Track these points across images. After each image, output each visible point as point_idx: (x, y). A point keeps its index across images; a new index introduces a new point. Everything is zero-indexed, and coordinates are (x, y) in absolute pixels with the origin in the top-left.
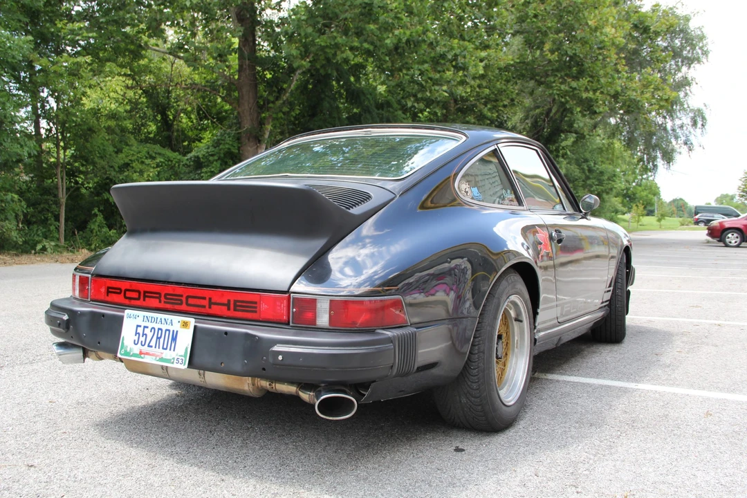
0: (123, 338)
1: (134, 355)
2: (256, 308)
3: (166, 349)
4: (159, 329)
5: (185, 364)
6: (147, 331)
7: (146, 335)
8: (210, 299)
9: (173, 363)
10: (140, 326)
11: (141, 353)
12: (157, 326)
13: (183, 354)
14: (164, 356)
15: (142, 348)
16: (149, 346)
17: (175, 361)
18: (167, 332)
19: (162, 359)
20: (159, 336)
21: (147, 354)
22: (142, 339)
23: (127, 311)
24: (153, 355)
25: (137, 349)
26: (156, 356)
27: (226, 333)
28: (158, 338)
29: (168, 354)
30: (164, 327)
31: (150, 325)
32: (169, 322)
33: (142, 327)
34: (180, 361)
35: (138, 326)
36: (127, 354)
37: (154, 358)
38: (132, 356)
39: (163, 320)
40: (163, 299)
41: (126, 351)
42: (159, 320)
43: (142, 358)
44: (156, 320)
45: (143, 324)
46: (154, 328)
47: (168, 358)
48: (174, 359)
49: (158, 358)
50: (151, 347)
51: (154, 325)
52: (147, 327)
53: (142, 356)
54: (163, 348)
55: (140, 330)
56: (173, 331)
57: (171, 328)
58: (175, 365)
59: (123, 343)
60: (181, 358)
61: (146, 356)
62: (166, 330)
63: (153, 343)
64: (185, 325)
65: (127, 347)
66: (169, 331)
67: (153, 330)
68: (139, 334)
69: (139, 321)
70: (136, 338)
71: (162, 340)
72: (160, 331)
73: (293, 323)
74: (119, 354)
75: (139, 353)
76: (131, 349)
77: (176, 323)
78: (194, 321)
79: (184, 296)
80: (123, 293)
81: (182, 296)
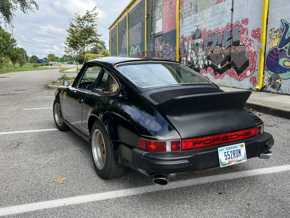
0: (220, 159)
1: (227, 164)
2: (250, 133)
8: (238, 135)
9: (242, 161)
11: (229, 162)
13: (244, 156)
14: (238, 160)
15: (229, 160)
16: (231, 158)
18: (237, 151)
19: (238, 161)
21: (232, 161)
22: (228, 157)
23: (219, 149)
24: (234, 161)
27: (253, 144)
29: (239, 158)
30: (235, 149)
31: (230, 151)
32: (236, 147)
33: (227, 152)
34: (244, 159)
35: (225, 153)
36: (224, 165)
37: (235, 162)
38: (226, 165)
39: (234, 147)
40: (221, 140)
41: (223, 164)
44: (231, 148)
45: (227, 151)
46: (231, 151)
47: (240, 159)
48: (242, 159)
49: (236, 161)
50: (233, 158)
52: (229, 152)
53: (230, 163)
54: (237, 157)
55: (226, 154)
59: (221, 161)
61: (232, 162)
64: (242, 146)
65: (223, 162)
66: (237, 150)
68: (226, 155)
69: (225, 150)
70: (226, 157)
73: (258, 135)
74: (221, 167)
75: (228, 162)
76: (225, 162)
77: (238, 146)
78: (244, 143)
79: (229, 136)
80: (203, 142)
81: (228, 136)
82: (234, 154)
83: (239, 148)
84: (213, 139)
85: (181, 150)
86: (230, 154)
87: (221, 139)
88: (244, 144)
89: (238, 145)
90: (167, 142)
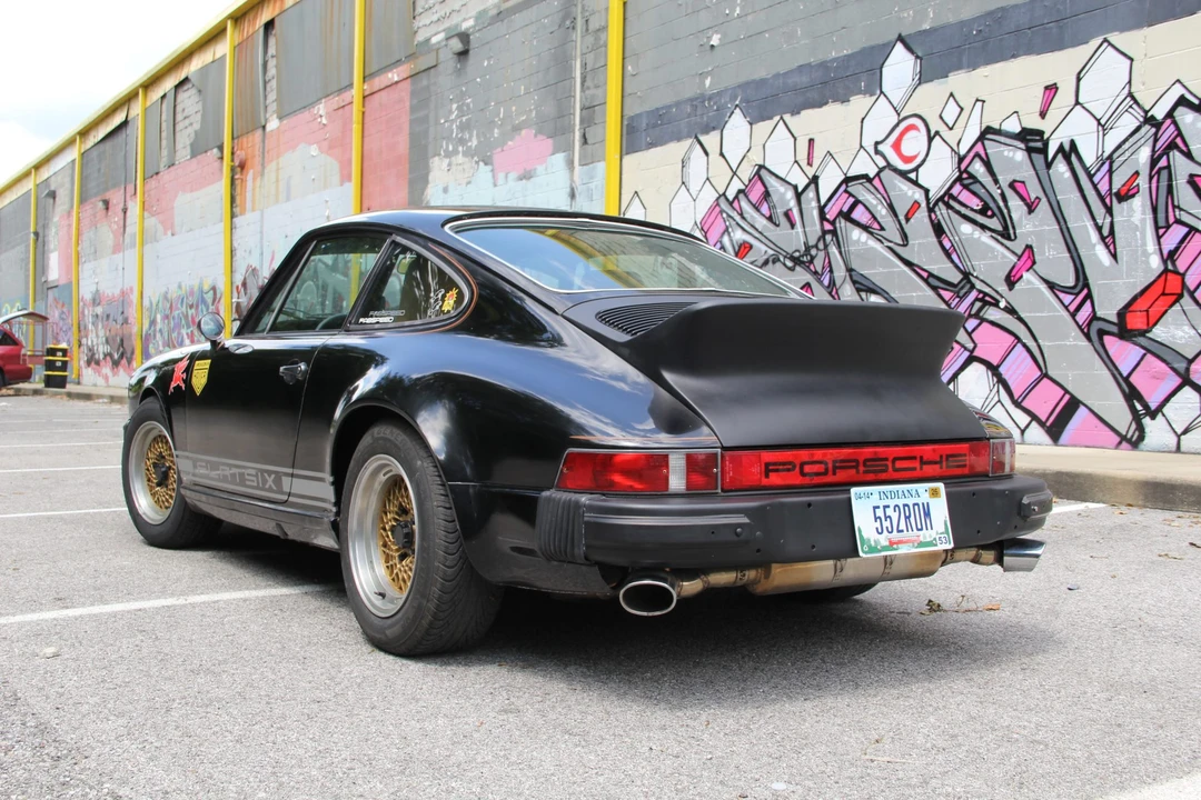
0: (859, 530)
1: (884, 548)
3: (921, 529)
4: (904, 506)
5: (949, 543)
6: (890, 512)
7: (890, 517)
8: (921, 457)
9: (936, 545)
10: (878, 507)
11: (892, 543)
12: (900, 502)
13: (943, 530)
14: (922, 539)
16: (899, 531)
17: (938, 541)
18: (916, 507)
19: (921, 544)
20: (907, 515)
21: (900, 542)
22: (886, 524)
23: (854, 490)
24: (908, 542)
25: (883, 540)
26: (913, 542)
27: (974, 493)
28: (907, 518)
29: (926, 535)
30: (910, 502)
31: (892, 503)
32: (914, 493)
33: (882, 508)
34: (944, 540)
35: (875, 508)
36: (872, 549)
37: (911, 545)
38: (880, 551)
39: (906, 493)
40: (861, 469)
41: (870, 546)
42: (900, 493)
44: (896, 495)
45: (881, 503)
46: (897, 506)
47: (928, 540)
48: (935, 539)
49: (916, 545)
50: (902, 531)
51: (896, 501)
52: (888, 507)
53: (895, 546)
54: (918, 530)
55: (880, 513)
56: (923, 504)
57: (919, 501)
58: (939, 547)
59: (861, 536)
60: (942, 536)
61: (899, 546)
62: (914, 505)
63: (902, 526)
64: (935, 493)
65: (869, 540)
66: (918, 504)
67: (897, 508)
68: (880, 518)
69: (875, 500)
70: (878, 525)
71: (912, 519)
72: (906, 508)
73: (992, 473)
74: (862, 554)
75: (887, 543)
76: (875, 541)
77: (923, 493)
78: (942, 485)
79: (891, 459)
80: (798, 469)
81: (886, 459)
83: (925, 498)
84: (834, 462)
85: (723, 490)
86: (895, 516)
87: (861, 464)
88: (940, 486)
89: (922, 487)
90: (671, 457)
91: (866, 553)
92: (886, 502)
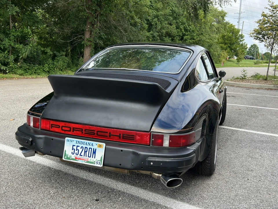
0: (65, 151)
2: (134, 138)
3: (90, 157)
4: (85, 148)
5: (101, 165)
6: (79, 148)
7: (78, 150)
9: (94, 164)
11: (76, 158)
13: (100, 159)
14: (89, 160)
15: (77, 156)
16: (80, 155)
17: (96, 163)
18: (90, 149)
19: (88, 162)
20: (86, 151)
21: (80, 159)
22: (76, 152)
23: (66, 138)
24: (83, 159)
25: (73, 156)
26: (85, 160)
27: (122, 151)
28: (85, 152)
29: (91, 159)
30: (88, 147)
31: (81, 146)
32: (91, 144)
33: (76, 146)
34: (98, 163)
35: (73, 146)
36: (68, 158)
37: (84, 161)
38: (71, 160)
39: (88, 144)
40: (84, 132)
42: (85, 143)
43: (77, 161)
44: (83, 143)
45: (76, 145)
47: (92, 161)
48: (95, 162)
49: (86, 161)
50: (82, 156)
51: (83, 145)
52: (79, 146)
53: (77, 160)
54: (88, 157)
55: (75, 148)
56: (94, 149)
57: (92, 147)
58: (96, 165)
59: (65, 153)
60: (98, 161)
62: (90, 148)
63: (83, 154)
64: (100, 146)
65: (68, 155)
67: (82, 148)
68: (74, 149)
69: (74, 143)
70: (73, 151)
71: (87, 153)
72: (86, 149)
73: (152, 145)
74: (63, 159)
75: (75, 158)
76: (70, 156)
77: (95, 145)
78: (104, 144)
79: (96, 131)
82: (85, 151)
83: (95, 147)
85: (41, 129)
86: (80, 150)
89: (94, 143)
91: (65, 159)
92: (78, 145)
